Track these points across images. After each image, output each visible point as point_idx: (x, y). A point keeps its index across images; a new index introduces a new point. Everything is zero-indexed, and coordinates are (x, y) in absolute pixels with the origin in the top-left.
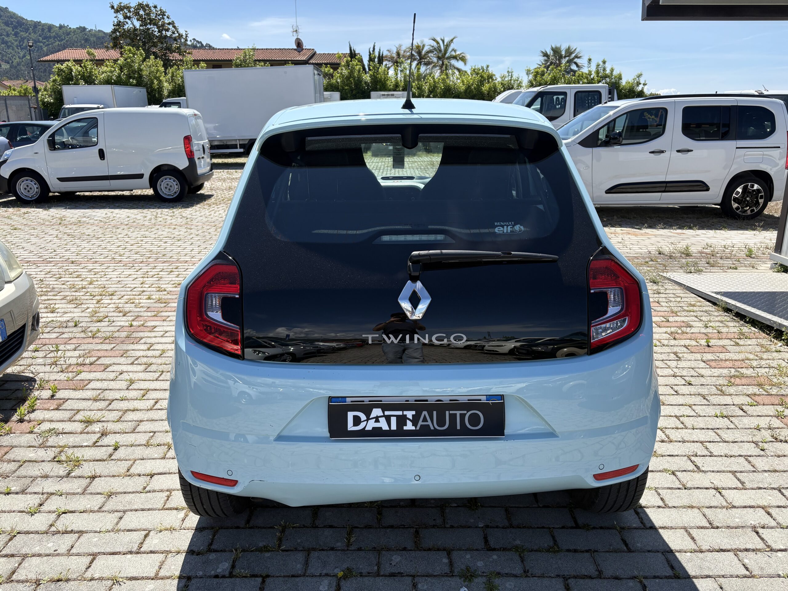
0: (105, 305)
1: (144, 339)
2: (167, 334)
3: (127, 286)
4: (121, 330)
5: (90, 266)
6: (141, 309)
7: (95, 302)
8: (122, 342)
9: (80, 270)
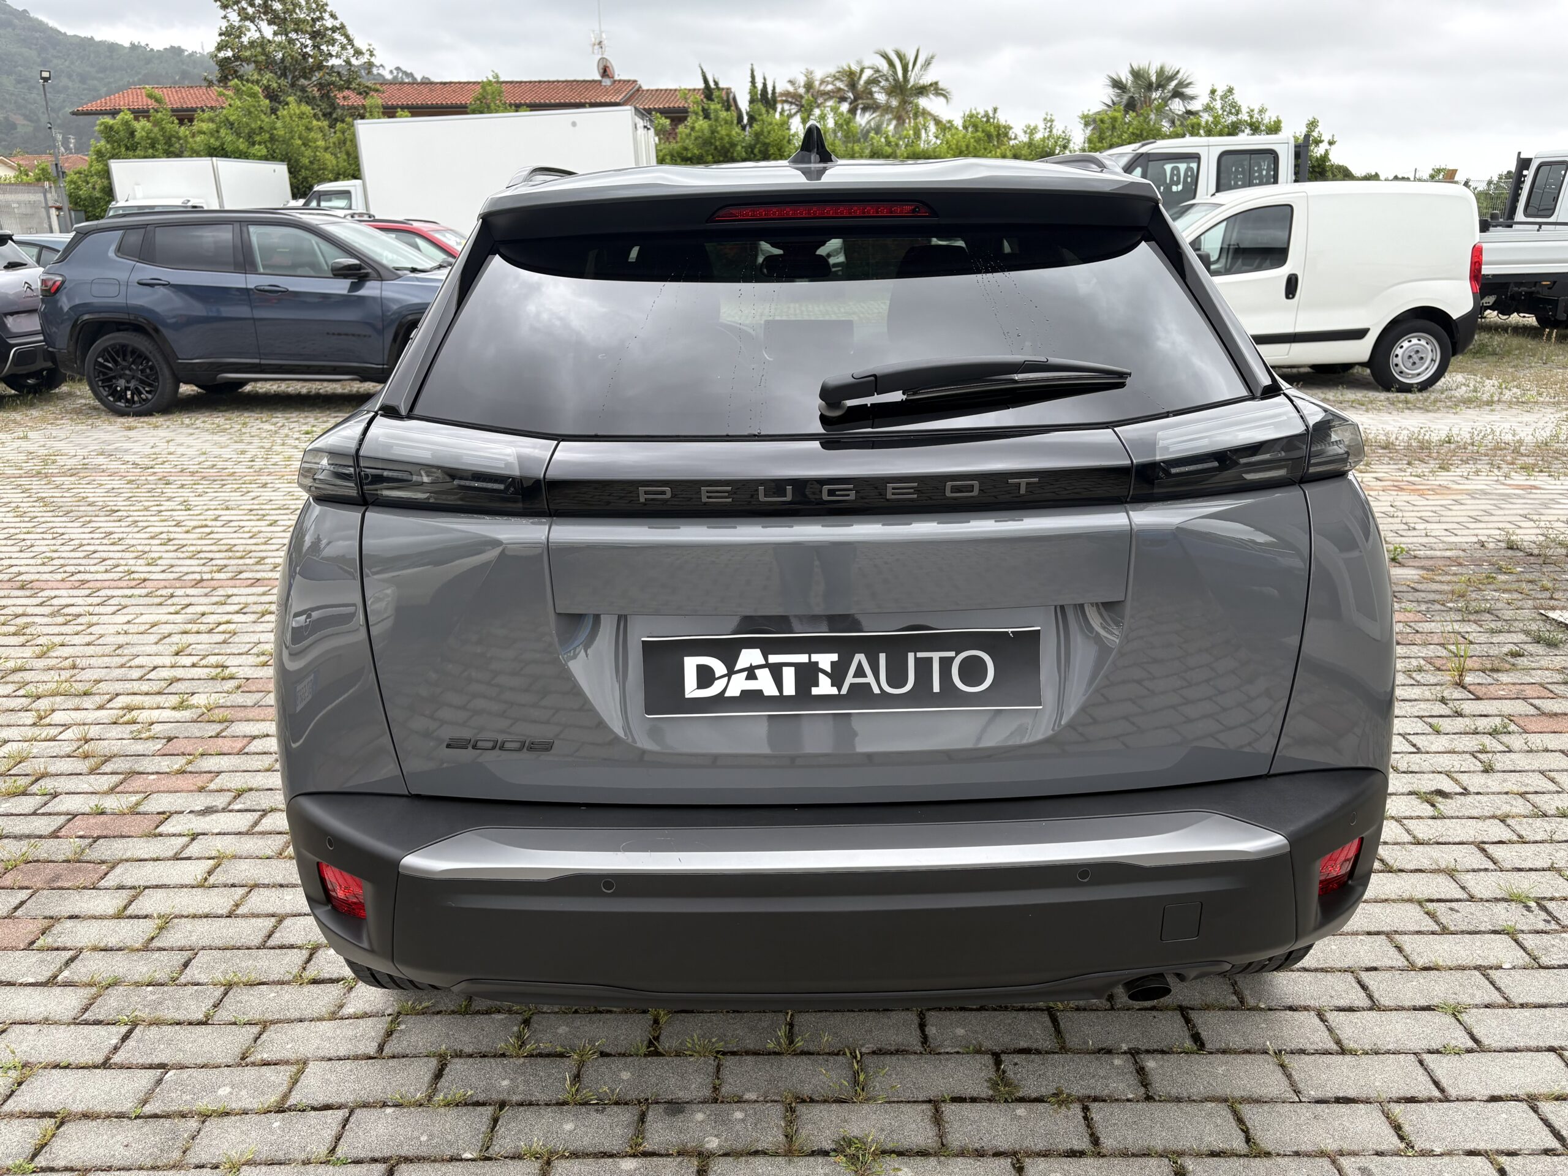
0: (53, 731)
1: (118, 870)
2: (194, 849)
3: (138, 661)
4: (63, 832)
5: (64, 597)
6: (150, 743)
7: (29, 718)
8: (53, 885)
9: (30, 610)
